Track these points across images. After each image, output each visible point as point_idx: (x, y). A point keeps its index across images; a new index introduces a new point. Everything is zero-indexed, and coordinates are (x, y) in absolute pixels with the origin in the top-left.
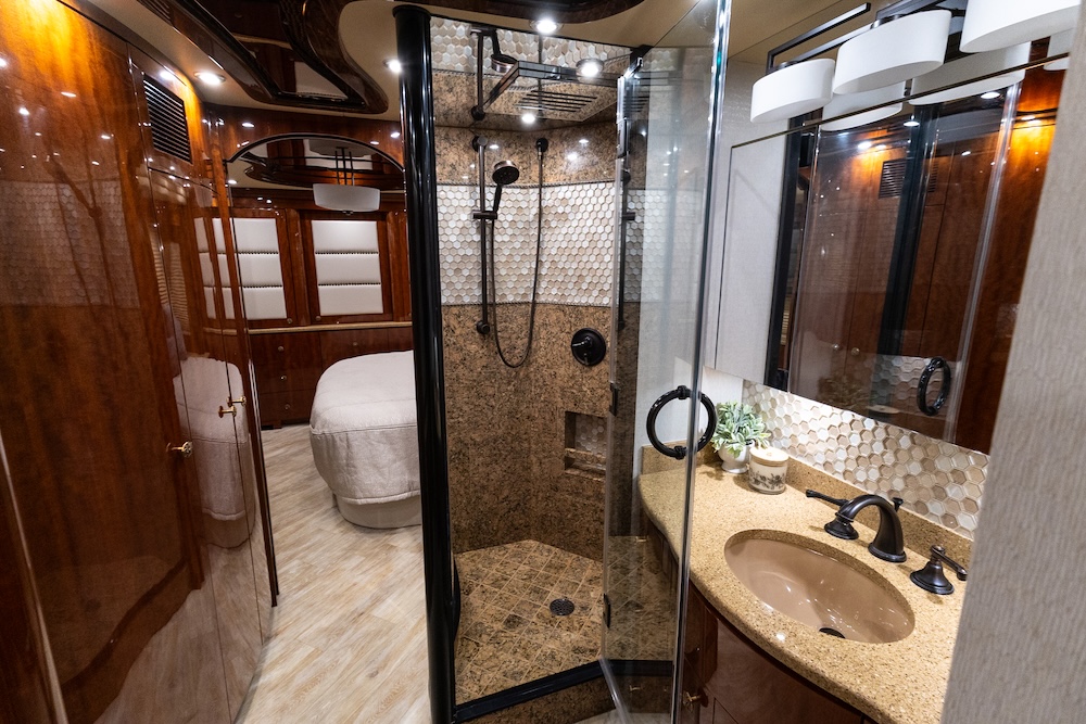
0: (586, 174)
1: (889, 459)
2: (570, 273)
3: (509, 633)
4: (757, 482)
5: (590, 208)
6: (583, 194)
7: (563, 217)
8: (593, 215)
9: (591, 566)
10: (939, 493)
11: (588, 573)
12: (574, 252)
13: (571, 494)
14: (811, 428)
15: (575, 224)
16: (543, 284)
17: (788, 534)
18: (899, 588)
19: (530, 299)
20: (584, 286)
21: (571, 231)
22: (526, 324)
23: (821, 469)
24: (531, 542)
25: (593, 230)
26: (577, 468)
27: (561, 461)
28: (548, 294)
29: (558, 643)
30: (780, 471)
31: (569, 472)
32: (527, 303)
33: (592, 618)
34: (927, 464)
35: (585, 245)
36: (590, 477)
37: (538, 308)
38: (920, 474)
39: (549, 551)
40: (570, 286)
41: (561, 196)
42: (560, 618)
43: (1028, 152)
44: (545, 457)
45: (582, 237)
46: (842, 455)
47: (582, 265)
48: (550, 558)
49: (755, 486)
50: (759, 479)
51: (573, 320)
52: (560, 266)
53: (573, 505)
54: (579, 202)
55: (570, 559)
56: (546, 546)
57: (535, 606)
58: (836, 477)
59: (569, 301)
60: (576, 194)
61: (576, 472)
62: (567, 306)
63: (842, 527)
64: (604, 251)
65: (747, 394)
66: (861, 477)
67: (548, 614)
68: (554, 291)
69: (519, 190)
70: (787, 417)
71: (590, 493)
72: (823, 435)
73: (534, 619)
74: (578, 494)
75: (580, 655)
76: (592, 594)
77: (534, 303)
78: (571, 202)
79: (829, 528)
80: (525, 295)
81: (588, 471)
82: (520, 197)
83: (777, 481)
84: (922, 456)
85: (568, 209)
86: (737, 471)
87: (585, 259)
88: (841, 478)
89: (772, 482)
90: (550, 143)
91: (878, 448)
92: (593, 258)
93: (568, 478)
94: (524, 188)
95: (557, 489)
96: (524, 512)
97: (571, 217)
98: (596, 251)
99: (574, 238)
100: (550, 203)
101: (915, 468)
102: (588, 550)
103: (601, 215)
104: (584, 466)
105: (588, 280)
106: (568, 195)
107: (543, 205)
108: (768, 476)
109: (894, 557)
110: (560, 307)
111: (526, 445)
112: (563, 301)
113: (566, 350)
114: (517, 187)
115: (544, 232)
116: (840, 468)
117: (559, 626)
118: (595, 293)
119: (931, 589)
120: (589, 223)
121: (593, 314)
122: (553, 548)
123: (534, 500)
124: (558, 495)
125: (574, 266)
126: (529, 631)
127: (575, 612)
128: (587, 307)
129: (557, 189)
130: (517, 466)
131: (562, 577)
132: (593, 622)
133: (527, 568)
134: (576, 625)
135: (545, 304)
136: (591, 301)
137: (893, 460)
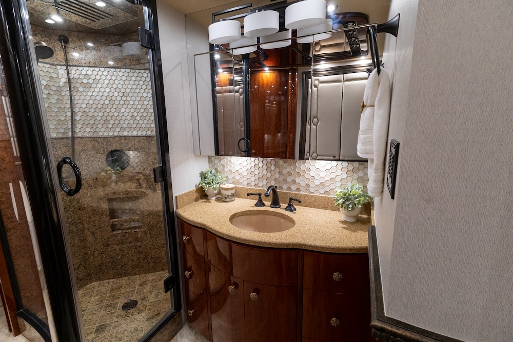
0: (101, 62)
1: (269, 175)
2: (99, 118)
3: (100, 336)
4: (226, 198)
5: (107, 82)
6: (100, 73)
7: (88, 86)
8: (110, 86)
9: (138, 278)
10: (285, 181)
11: (138, 282)
12: (100, 106)
13: (118, 245)
14: (240, 172)
15: (97, 90)
16: (79, 126)
17: (246, 211)
18: (284, 213)
19: (70, 135)
20: (110, 126)
21: (95, 94)
22: (69, 151)
23: (246, 187)
24: (94, 283)
25: (111, 94)
26: (118, 229)
27: (109, 228)
28: (83, 131)
29: (136, 322)
30: (233, 191)
31: (115, 233)
32: (67, 138)
33: (150, 301)
34: (280, 173)
35: (107, 102)
36: (130, 231)
37: (77, 141)
38: (279, 177)
39: (108, 283)
40: (100, 126)
41: (84, 72)
42: (131, 311)
43: (267, 81)
44: (96, 230)
45: (104, 98)
46: (253, 179)
47: (106, 114)
48: (111, 286)
49: (226, 200)
50: (227, 196)
51: (105, 146)
52: (91, 114)
53: (121, 250)
54: (98, 77)
55: (123, 281)
56: (106, 281)
57: (112, 313)
58: (252, 187)
59: (100, 134)
60: (95, 73)
61: (120, 231)
62: (99, 137)
63: (260, 203)
64: (120, 106)
65: (211, 166)
66: (261, 184)
67: (123, 313)
68: (88, 130)
69: (48, 66)
70: (230, 170)
71: (130, 240)
72: (245, 174)
73: (115, 320)
74: (123, 243)
75: (152, 320)
76: (145, 290)
77: (73, 138)
78: (93, 77)
79: (256, 205)
80: (65, 133)
81: (127, 229)
82: (51, 71)
83: (233, 195)
84: (279, 171)
85: (91, 81)
86: (214, 198)
87: (108, 110)
88: (254, 188)
89: (231, 196)
90: (70, 40)
91: (265, 172)
92: (113, 110)
93: (116, 236)
94: (53, 64)
95: (108, 245)
96: (85, 268)
97: (94, 86)
98: (115, 106)
99: (98, 98)
100: (76, 76)
101: (277, 175)
102: (134, 271)
103: (115, 86)
104: (123, 227)
105: (112, 122)
106: (89, 73)
107: (71, 77)
108: (230, 194)
109: (278, 206)
110: (94, 139)
111: (81, 226)
112: (96, 135)
113: (103, 163)
114: (47, 63)
115: (74, 93)
116: (253, 184)
117: (132, 315)
118: (118, 129)
119: (291, 210)
120: (108, 90)
121: (118, 141)
122: (111, 280)
123: (92, 257)
124: (109, 249)
125: (101, 114)
126: (115, 327)
127: (139, 303)
128: (114, 137)
129: (80, 68)
130: (76, 241)
131: (123, 291)
132: (151, 302)
133: (97, 297)
134: (142, 308)
135: (82, 138)
136: (116, 134)
137: (270, 175)
